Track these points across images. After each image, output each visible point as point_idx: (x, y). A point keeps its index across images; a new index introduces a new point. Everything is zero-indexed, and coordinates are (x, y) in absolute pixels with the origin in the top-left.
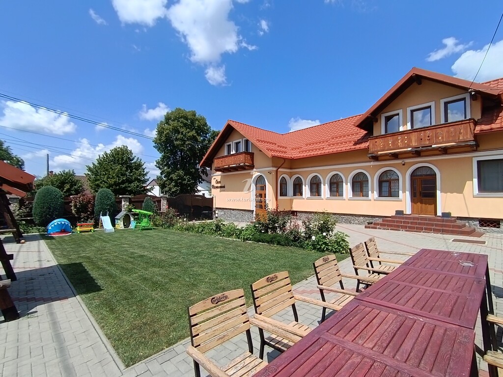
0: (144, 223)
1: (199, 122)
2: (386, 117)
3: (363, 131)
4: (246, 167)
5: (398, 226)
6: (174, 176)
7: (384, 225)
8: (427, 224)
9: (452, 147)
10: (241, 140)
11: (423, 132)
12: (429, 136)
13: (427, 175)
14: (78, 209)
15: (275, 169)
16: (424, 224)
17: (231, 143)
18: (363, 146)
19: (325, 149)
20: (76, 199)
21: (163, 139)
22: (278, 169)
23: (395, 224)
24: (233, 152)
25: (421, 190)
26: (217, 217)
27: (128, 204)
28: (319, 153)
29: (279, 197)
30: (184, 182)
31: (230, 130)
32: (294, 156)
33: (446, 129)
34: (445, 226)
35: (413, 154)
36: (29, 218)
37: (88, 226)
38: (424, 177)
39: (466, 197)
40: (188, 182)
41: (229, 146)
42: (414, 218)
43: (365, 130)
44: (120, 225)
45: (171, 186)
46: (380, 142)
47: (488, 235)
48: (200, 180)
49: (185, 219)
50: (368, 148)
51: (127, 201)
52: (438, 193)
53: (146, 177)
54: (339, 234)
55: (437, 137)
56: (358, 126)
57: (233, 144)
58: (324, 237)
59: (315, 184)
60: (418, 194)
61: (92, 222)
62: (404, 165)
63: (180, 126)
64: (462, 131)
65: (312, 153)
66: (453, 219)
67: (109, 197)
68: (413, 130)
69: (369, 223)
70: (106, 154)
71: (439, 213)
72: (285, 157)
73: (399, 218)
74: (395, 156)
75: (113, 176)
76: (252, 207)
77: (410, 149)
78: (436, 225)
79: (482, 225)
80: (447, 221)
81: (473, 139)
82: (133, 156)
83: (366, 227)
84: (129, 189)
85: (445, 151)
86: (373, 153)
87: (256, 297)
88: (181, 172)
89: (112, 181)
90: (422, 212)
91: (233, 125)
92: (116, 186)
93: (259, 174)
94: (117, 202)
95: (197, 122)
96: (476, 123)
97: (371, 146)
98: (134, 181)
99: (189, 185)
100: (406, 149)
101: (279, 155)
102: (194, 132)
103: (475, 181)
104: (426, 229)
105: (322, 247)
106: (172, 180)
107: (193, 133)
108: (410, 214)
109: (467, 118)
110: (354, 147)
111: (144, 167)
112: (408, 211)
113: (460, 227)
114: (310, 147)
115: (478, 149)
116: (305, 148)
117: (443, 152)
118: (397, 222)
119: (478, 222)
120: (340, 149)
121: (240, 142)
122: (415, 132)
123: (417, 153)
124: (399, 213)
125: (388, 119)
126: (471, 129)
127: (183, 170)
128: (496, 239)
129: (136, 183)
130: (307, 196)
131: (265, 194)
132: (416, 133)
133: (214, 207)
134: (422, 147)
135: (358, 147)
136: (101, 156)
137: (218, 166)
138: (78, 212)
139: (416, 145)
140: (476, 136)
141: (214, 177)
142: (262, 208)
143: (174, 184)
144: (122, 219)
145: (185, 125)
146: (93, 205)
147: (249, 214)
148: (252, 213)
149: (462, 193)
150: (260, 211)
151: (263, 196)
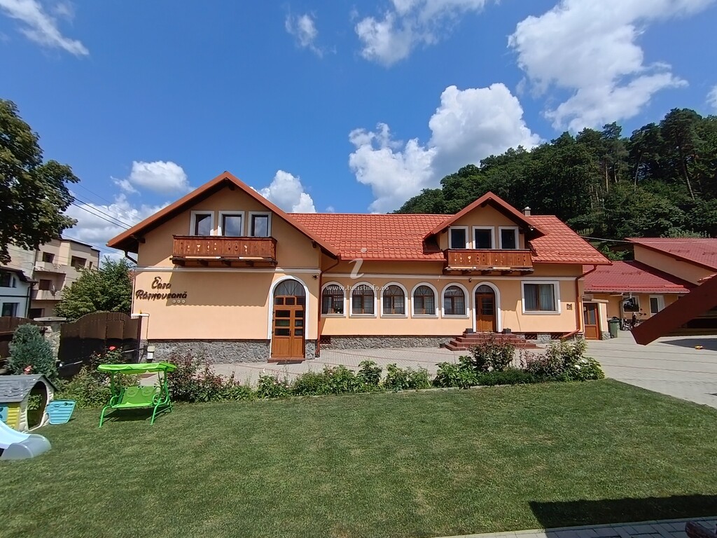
10: (242, 213)
13: (488, 294)
17: (211, 213)
22: (322, 273)
25: (481, 308)
26: (151, 360)
39: (517, 314)
42: (480, 336)
50: (448, 261)
52: (499, 312)
57: (216, 215)
60: (479, 312)
62: (470, 282)
64: (525, 259)
66: (513, 334)
71: (500, 330)
79: (527, 338)
80: (506, 336)
81: (532, 267)
90: (482, 329)
93: (289, 277)
97: (450, 259)
103: (523, 300)
108: (476, 332)
110: (428, 257)
112: (475, 329)
119: (524, 336)
121: (240, 216)
124: (470, 331)
130: (349, 314)
133: (143, 337)
142: (287, 335)
147: (258, 347)
148: (268, 345)
149: (515, 310)
150: (284, 340)
151: (293, 314)
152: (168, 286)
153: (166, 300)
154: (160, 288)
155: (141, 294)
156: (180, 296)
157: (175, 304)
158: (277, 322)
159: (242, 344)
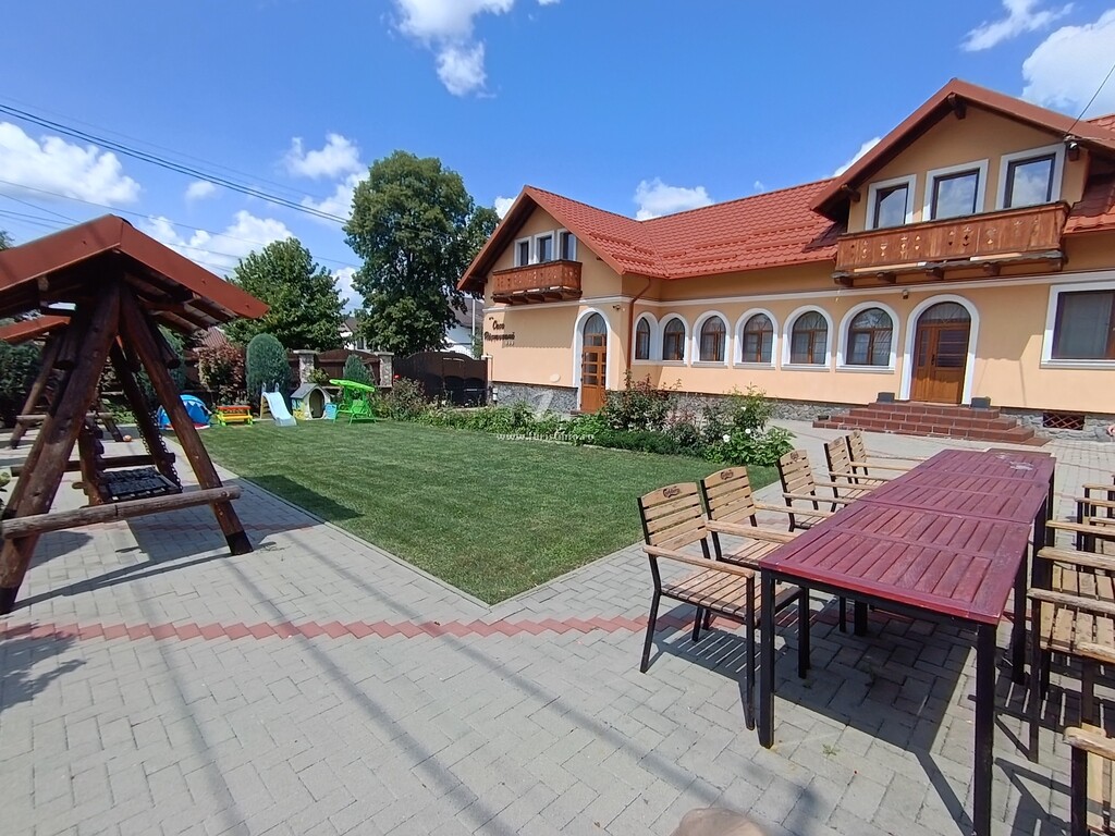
0: (357, 407)
1: (448, 185)
2: (878, 191)
3: (824, 219)
4: (565, 295)
5: (882, 425)
6: (393, 310)
7: (854, 422)
8: (942, 421)
9: (1013, 262)
10: (552, 233)
11: (955, 228)
12: (966, 238)
13: (952, 321)
14: (213, 377)
15: (628, 300)
16: (934, 421)
17: (529, 239)
18: (824, 254)
19: (739, 258)
20: (208, 355)
21: (369, 225)
22: (634, 301)
23: (876, 419)
24: (534, 260)
25: (935, 353)
26: (496, 402)
27: (312, 368)
28: (725, 266)
29: (634, 360)
30: (416, 325)
31: (527, 210)
32: (669, 271)
33: (1004, 223)
34: (977, 424)
35: (928, 274)
36: (114, 393)
37: (236, 411)
38: (945, 324)
39: (1024, 367)
40: (425, 324)
41: (525, 246)
42: (916, 409)
43: (830, 218)
44: (305, 411)
45: (388, 332)
46: (862, 248)
47: (1057, 442)
48: (451, 321)
49: (444, 402)
50: (835, 259)
51: (310, 362)
52: (971, 358)
53: (342, 312)
54: (777, 431)
55: (984, 239)
56: (816, 210)
57: (533, 241)
58: (747, 437)
59: (711, 334)
60: (928, 361)
61: (244, 404)
62: (906, 297)
63: (405, 195)
64: (1037, 228)
65: (710, 268)
66: (992, 411)
67: (275, 353)
68: (935, 224)
69: (820, 418)
70: (253, 256)
71: (966, 400)
72: (651, 275)
73: (885, 407)
74: (891, 279)
75: (274, 308)
76: (575, 380)
77: (924, 264)
78: (959, 423)
79: (1048, 424)
80: (980, 415)
81: (1057, 246)
82: (313, 263)
83: (815, 426)
84: (310, 336)
85: (996, 270)
86: (843, 271)
87: (709, 497)
88: (410, 303)
89: (273, 319)
90: (931, 396)
91: (536, 197)
92: (283, 330)
93: (593, 310)
94: (290, 363)
95: (444, 187)
96: (1069, 212)
97: (841, 256)
98: (319, 320)
99: (428, 332)
100: (914, 265)
101: (638, 268)
102: (437, 209)
103: (1049, 334)
104: (936, 430)
105: (743, 456)
106: (389, 318)
107: (436, 212)
108: (907, 401)
109: (1053, 201)
110: (804, 256)
111: (336, 288)
112: (904, 394)
113: (1004, 427)
114: (705, 253)
115: (1066, 267)
116: (693, 255)
117: (991, 273)
118: (880, 415)
119: (1042, 418)
120: (772, 260)
121: (550, 237)
122: (938, 227)
124: (886, 397)
125: (883, 194)
126: (1056, 224)
127: (414, 297)
128: (1071, 450)
129: (323, 324)
130: (692, 361)
131: (604, 355)
132: (941, 229)
133: (489, 379)
134: (949, 261)
135: (812, 256)
136: (245, 262)
137: (502, 290)
138: (214, 381)
139: (938, 254)
140: (1064, 240)
141: (489, 315)
142: (595, 384)
143: (394, 328)
144: (307, 400)
145: (418, 193)
146: (244, 369)
147: (568, 396)
148: (575, 394)
149: (1017, 358)
150: (592, 390)
151: (600, 357)
152: (503, 326)
153: (502, 341)
154: (498, 329)
155: (487, 336)
156: (510, 337)
157: (507, 346)
158: (586, 368)
159: (555, 391)
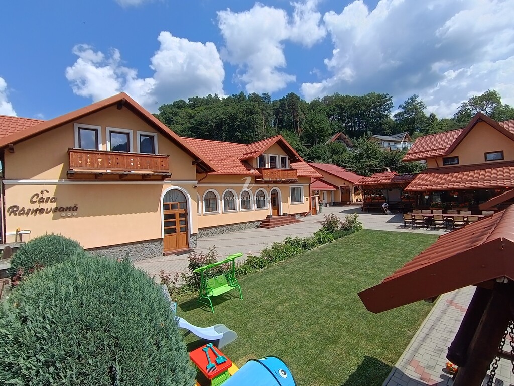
10: (130, 131)
17: (98, 128)
62: (268, 187)
93: (176, 187)
103: (290, 197)
123: (275, 182)
142: (175, 233)
147: (152, 246)
148: (161, 243)
149: (287, 203)
150: (172, 237)
151: (177, 216)
152: (54, 200)
153: (51, 214)
154: (43, 202)
155: (14, 210)
156: (69, 209)
157: (63, 217)
158: (166, 224)
159: (139, 245)
